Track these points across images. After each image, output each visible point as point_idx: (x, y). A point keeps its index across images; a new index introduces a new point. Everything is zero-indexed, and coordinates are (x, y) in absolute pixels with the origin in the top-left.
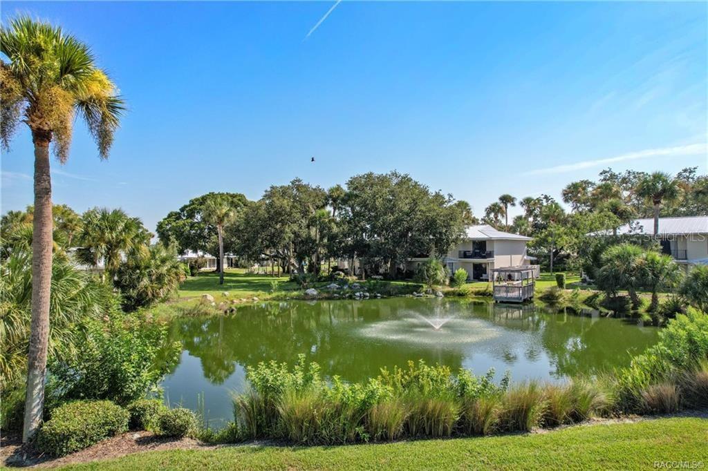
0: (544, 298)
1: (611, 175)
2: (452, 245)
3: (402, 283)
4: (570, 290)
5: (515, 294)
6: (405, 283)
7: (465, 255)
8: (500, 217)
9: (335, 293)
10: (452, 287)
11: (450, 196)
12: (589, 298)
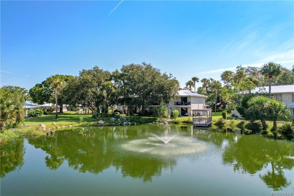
0: (217, 124)
1: (241, 68)
2: (172, 99)
3: (147, 117)
4: (229, 120)
5: (203, 122)
6: (149, 117)
7: (177, 104)
8: (192, 87)
9: (113, 122)
10: (172, 119)
11: (171, 74)
12: (239, 124)
